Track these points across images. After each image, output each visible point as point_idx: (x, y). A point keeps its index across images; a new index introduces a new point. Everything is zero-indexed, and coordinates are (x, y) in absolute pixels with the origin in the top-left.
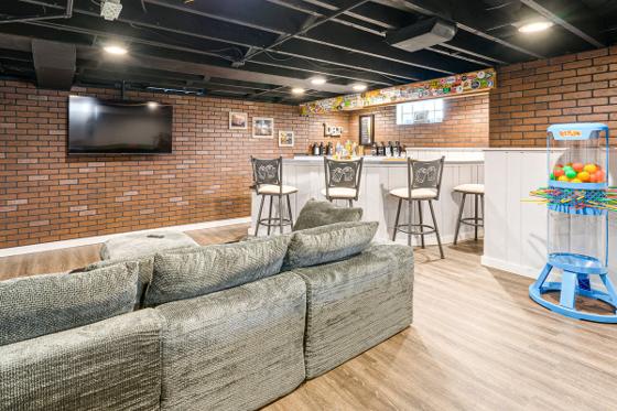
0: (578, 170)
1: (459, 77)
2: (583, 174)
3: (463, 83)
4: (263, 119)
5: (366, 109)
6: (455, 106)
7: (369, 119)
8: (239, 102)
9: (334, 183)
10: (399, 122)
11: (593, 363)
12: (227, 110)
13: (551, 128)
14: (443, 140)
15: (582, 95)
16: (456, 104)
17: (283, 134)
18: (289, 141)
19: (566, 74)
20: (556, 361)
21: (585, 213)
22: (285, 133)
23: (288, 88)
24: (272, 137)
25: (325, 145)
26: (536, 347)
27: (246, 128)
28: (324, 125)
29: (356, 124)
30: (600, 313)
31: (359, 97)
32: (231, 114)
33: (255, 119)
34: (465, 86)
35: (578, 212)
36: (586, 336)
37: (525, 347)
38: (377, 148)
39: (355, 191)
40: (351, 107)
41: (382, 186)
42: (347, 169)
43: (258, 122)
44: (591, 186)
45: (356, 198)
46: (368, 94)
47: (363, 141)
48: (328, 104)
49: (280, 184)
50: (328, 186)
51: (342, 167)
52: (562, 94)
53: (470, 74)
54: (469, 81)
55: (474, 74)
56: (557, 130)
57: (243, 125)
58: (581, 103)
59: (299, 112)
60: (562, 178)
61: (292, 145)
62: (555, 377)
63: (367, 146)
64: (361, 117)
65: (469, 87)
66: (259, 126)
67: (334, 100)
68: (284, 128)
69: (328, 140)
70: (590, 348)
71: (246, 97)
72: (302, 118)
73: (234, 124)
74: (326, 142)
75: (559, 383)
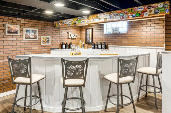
1: (146, 7)
3: (148, 10)
4: (31, 29)
5: (90, 25)
6: (133, 25)
7: (90, 30)
8: (14, 18)
9: (68, 76)
10: (105, 32)
12: (4, 23)
14: (127, 42)
16: (134, 24)
17: (44, 38)
18: (48, 42)
22: (45, 37)
23: (42, 10)
24: (37, 39)
25: (68, 43)
27: (19, 34)
28: (68, 33)
29: (84, 33)
31: (86, 18)
32: (7, 25)
33: (25, 29)
34: (150, 12)
38: (94, 45)
39: (83, 80)
40: (81, 24)
41: (99, 72)
42: (78, 66)
43: (27, 31)
45: (84, 85)
46: (91, 17)
47: (87, 41)
48: (68, 22)
49: (30, 77)
50: (64, 78)
51: (74, 65)
53: (153, 5)
54: (152, 9)
55: (156, 5)
57: (16, 32)
59: (54, 26)
61: (50, 44)
63: (89, 44)
64: (86, 29)
65: (153, 13)
66: (28, 33)
67: (72, 20)
68: (45, 35)
69: (70, 40)
71: (18, 16)
72: (56, 29)
73: (9, 32)
74: (68, 42)
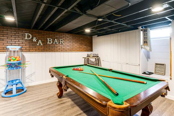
0: (16, 58)
2: (17, 59)
11: (27, 102)
13: (8, 47)
15: (12, 38)
19: (8, 32)
20: (21, 107)
21: (18, 69)
26: (14, 107)
30: (21, 92)
35: (16, 69)
36: (22, 98)
37: (12, 109)
44: (18, 62)
52: (7, 37)
56: (10, 47)
58: (12, 40)
60: (12, 60)
62: (23, 110)
70: (24, 100)
75: (25, 111)
